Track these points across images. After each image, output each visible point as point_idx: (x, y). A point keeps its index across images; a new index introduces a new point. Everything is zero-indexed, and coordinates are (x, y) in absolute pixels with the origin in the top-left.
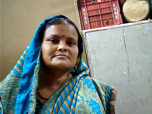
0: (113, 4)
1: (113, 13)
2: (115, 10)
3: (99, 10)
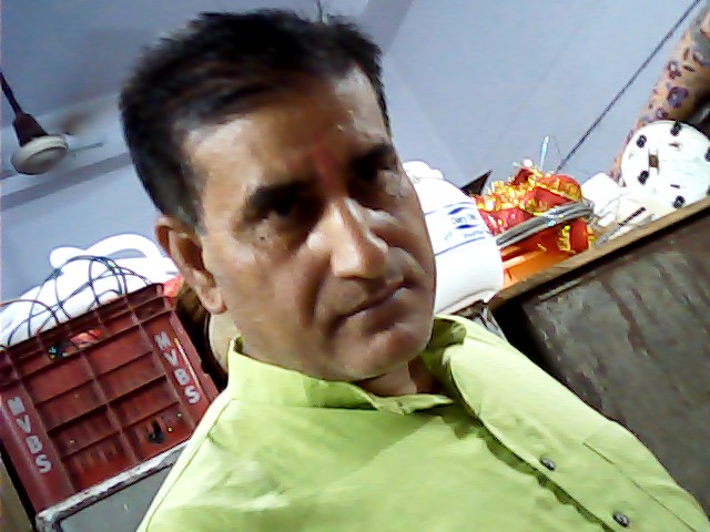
0: (158, 338)
1: (169, 381)
2: (173, 360)
3: (97, 386)
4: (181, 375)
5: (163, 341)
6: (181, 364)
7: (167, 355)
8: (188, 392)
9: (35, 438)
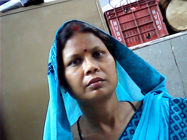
0: (152, 11)
1: (154, 23)
2: (156, 18)
3: (135, 21)
4: (157, 22)
5: (154, 12)
6: (158, 19)
7: (154, 16)
8: (158, 27)
9: (119, 32)
